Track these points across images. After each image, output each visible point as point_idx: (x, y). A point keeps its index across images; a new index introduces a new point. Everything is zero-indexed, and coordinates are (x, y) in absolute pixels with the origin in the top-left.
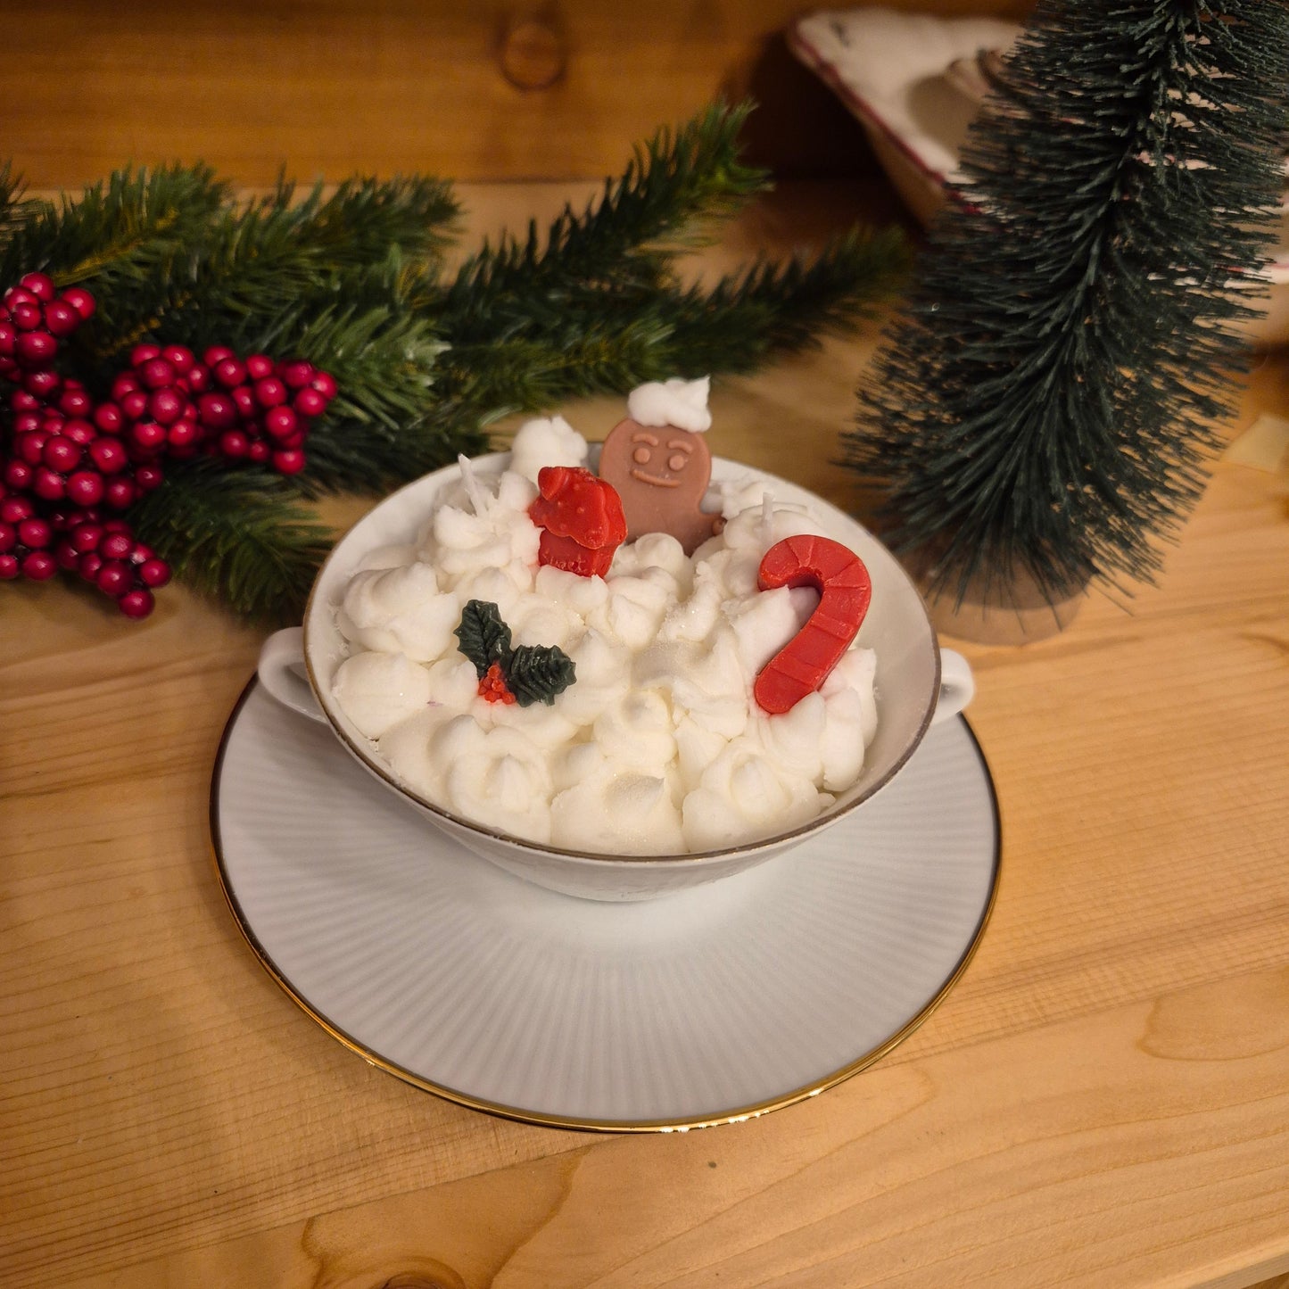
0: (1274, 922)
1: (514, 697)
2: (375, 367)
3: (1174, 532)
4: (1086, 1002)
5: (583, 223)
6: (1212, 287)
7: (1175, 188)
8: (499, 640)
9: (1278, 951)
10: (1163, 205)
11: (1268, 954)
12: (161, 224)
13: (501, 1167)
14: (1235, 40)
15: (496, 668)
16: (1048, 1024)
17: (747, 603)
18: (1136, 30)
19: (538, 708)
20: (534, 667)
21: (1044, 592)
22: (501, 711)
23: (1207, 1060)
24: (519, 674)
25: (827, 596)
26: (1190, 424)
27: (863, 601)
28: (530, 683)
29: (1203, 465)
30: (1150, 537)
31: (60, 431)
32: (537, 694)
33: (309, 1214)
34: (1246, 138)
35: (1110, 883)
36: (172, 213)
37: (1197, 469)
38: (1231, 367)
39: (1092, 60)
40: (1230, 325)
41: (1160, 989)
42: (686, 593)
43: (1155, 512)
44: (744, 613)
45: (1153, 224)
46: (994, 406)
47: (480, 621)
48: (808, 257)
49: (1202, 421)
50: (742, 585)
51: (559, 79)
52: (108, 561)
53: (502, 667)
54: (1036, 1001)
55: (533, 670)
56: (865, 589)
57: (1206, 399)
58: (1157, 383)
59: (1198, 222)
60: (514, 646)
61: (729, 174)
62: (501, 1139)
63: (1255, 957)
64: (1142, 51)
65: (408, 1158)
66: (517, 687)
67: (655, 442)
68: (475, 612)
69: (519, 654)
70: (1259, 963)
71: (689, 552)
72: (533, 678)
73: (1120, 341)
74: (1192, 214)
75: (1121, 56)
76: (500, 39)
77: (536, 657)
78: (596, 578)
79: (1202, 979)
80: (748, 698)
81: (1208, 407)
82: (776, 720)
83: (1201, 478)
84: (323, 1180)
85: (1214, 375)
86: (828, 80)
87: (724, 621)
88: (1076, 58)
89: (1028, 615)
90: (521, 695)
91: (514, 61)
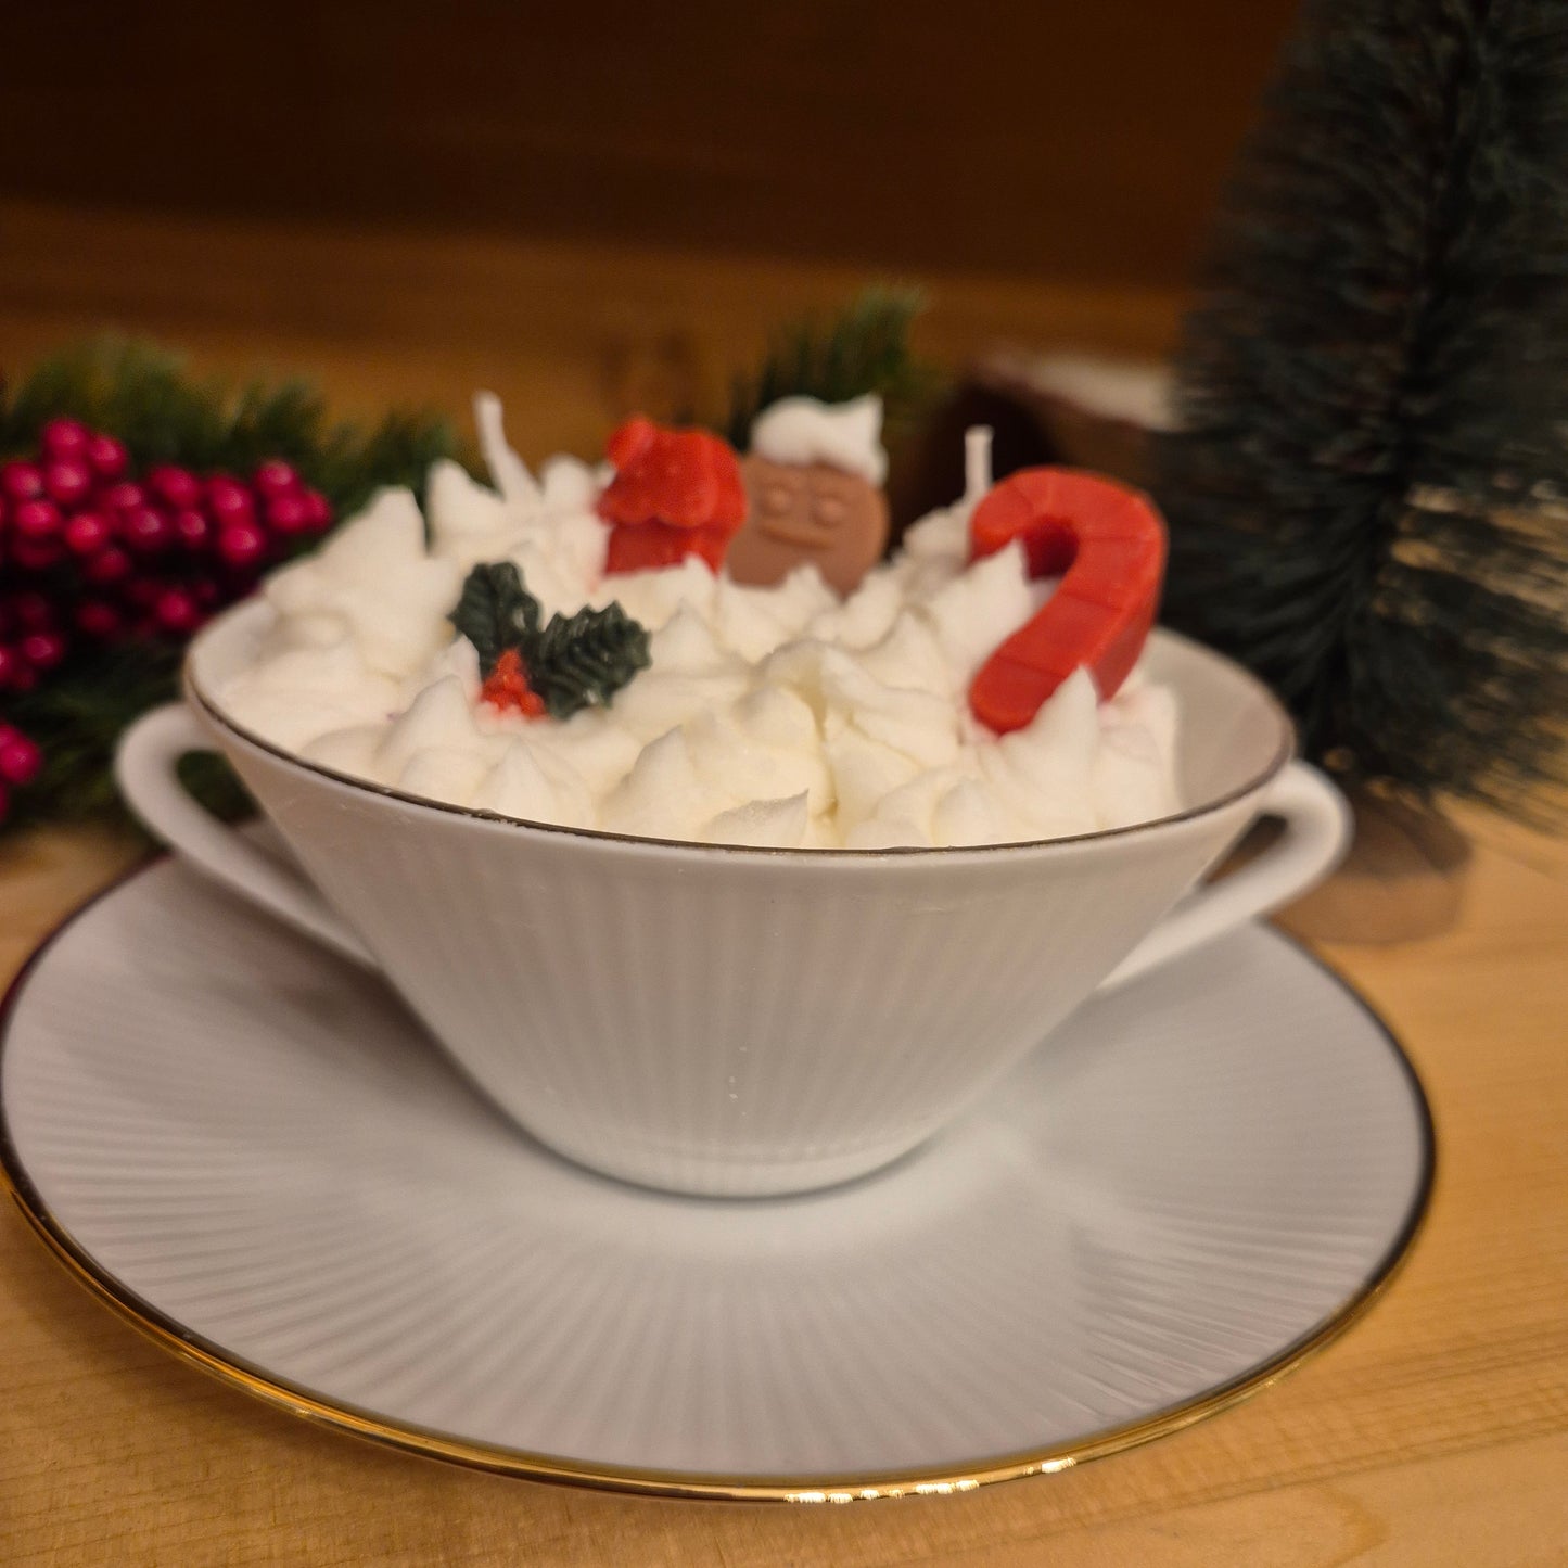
1: (542, 701)
20: (577, 641)
24: (550, 658)
32: (581, 683)
53: (523, 654)
60: (545, 620)
66: (545, 679)
68: (485, 578)
69: (554, 626)
82: (1014, 741)
90: (557, 697)
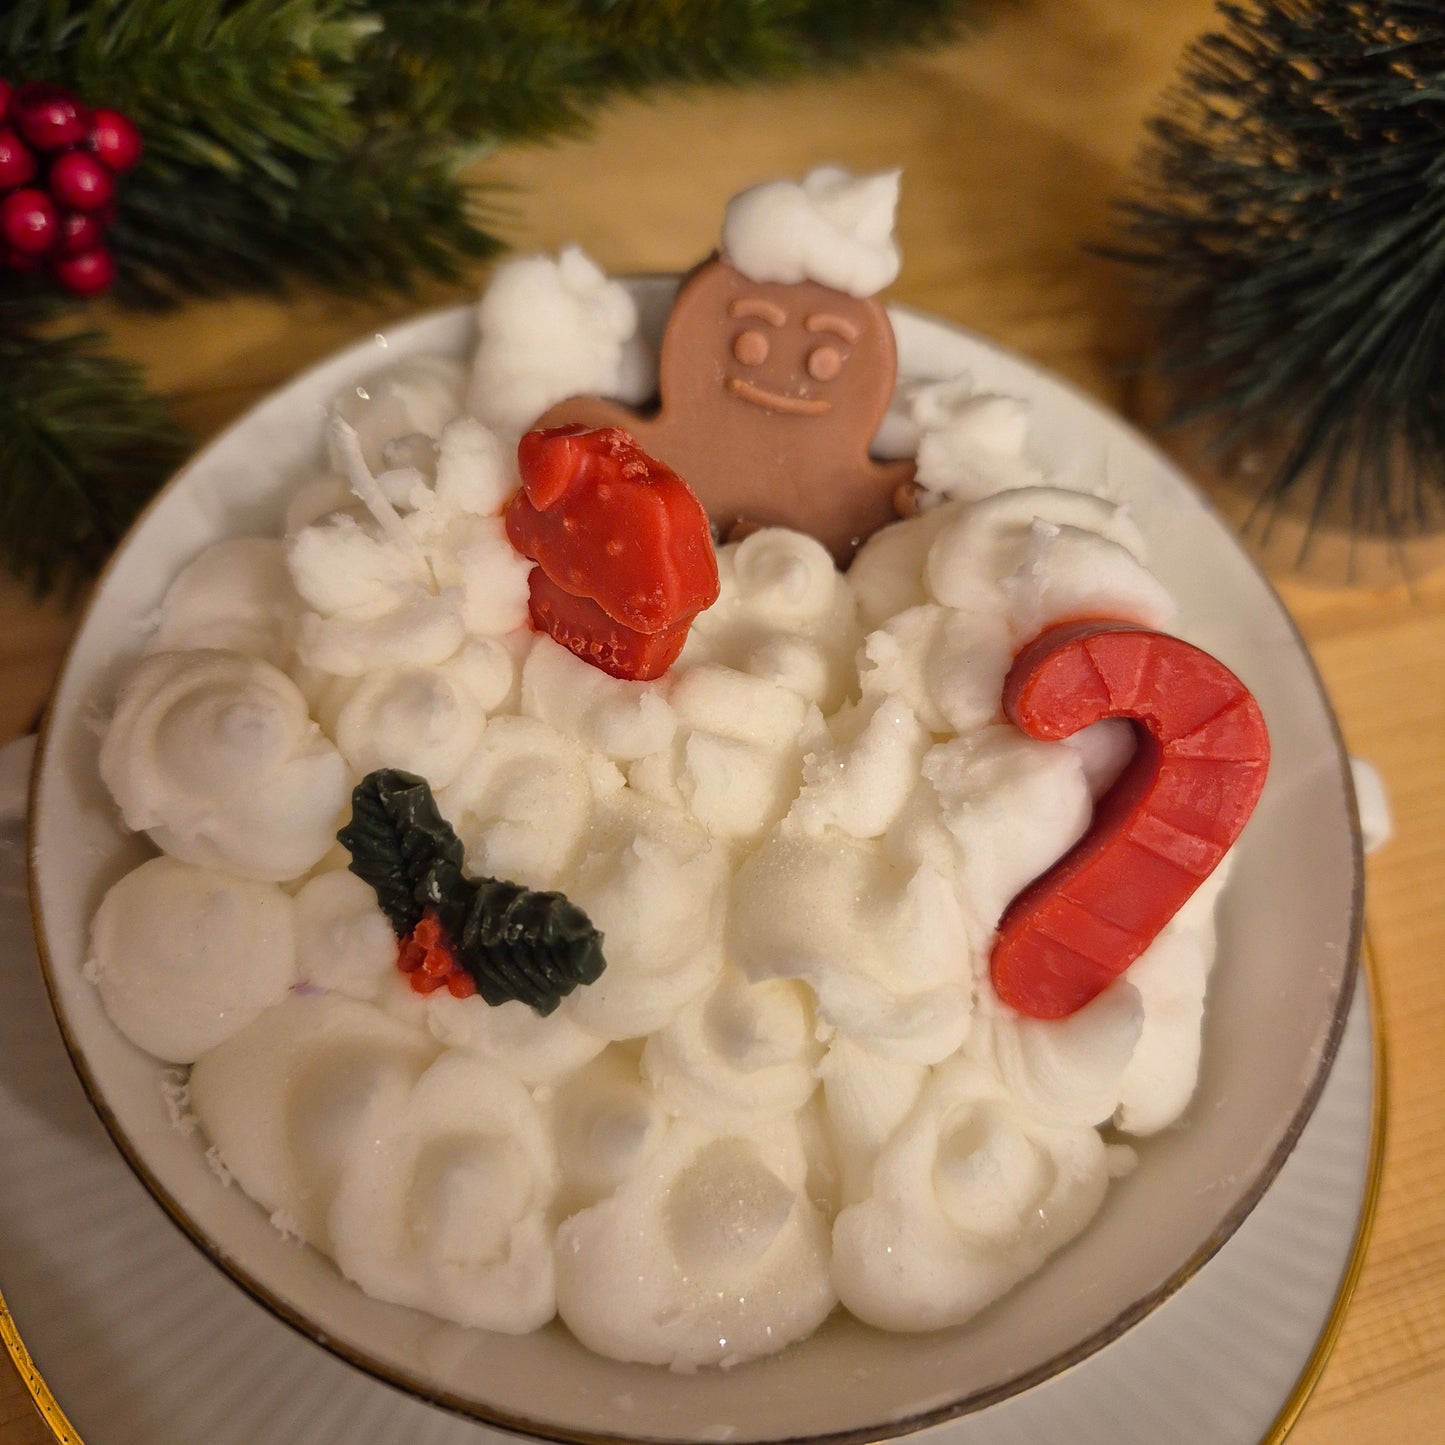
1: (473, 985)
2: (238, 72)
8: (433, 874)
15: (431, 928)
19: (516, 1012)
20: (511, 940)
22: (448, 1008)
24: (479, 947)
27: (1248, 791)
28: (505, 969)
32: (521, 993)
47: (391, 823)
50: (969, 707)
53: (443, 927)
54: (1408, 1324)
55: (510, 946)
56: (1256, 764)
67: (780, 316)
68: (380, 804)
69: (478, 909)
71: (844, 562)
72: (510, 961)
77: (515, 921)
80: (975, 978)
90: (486, 983)
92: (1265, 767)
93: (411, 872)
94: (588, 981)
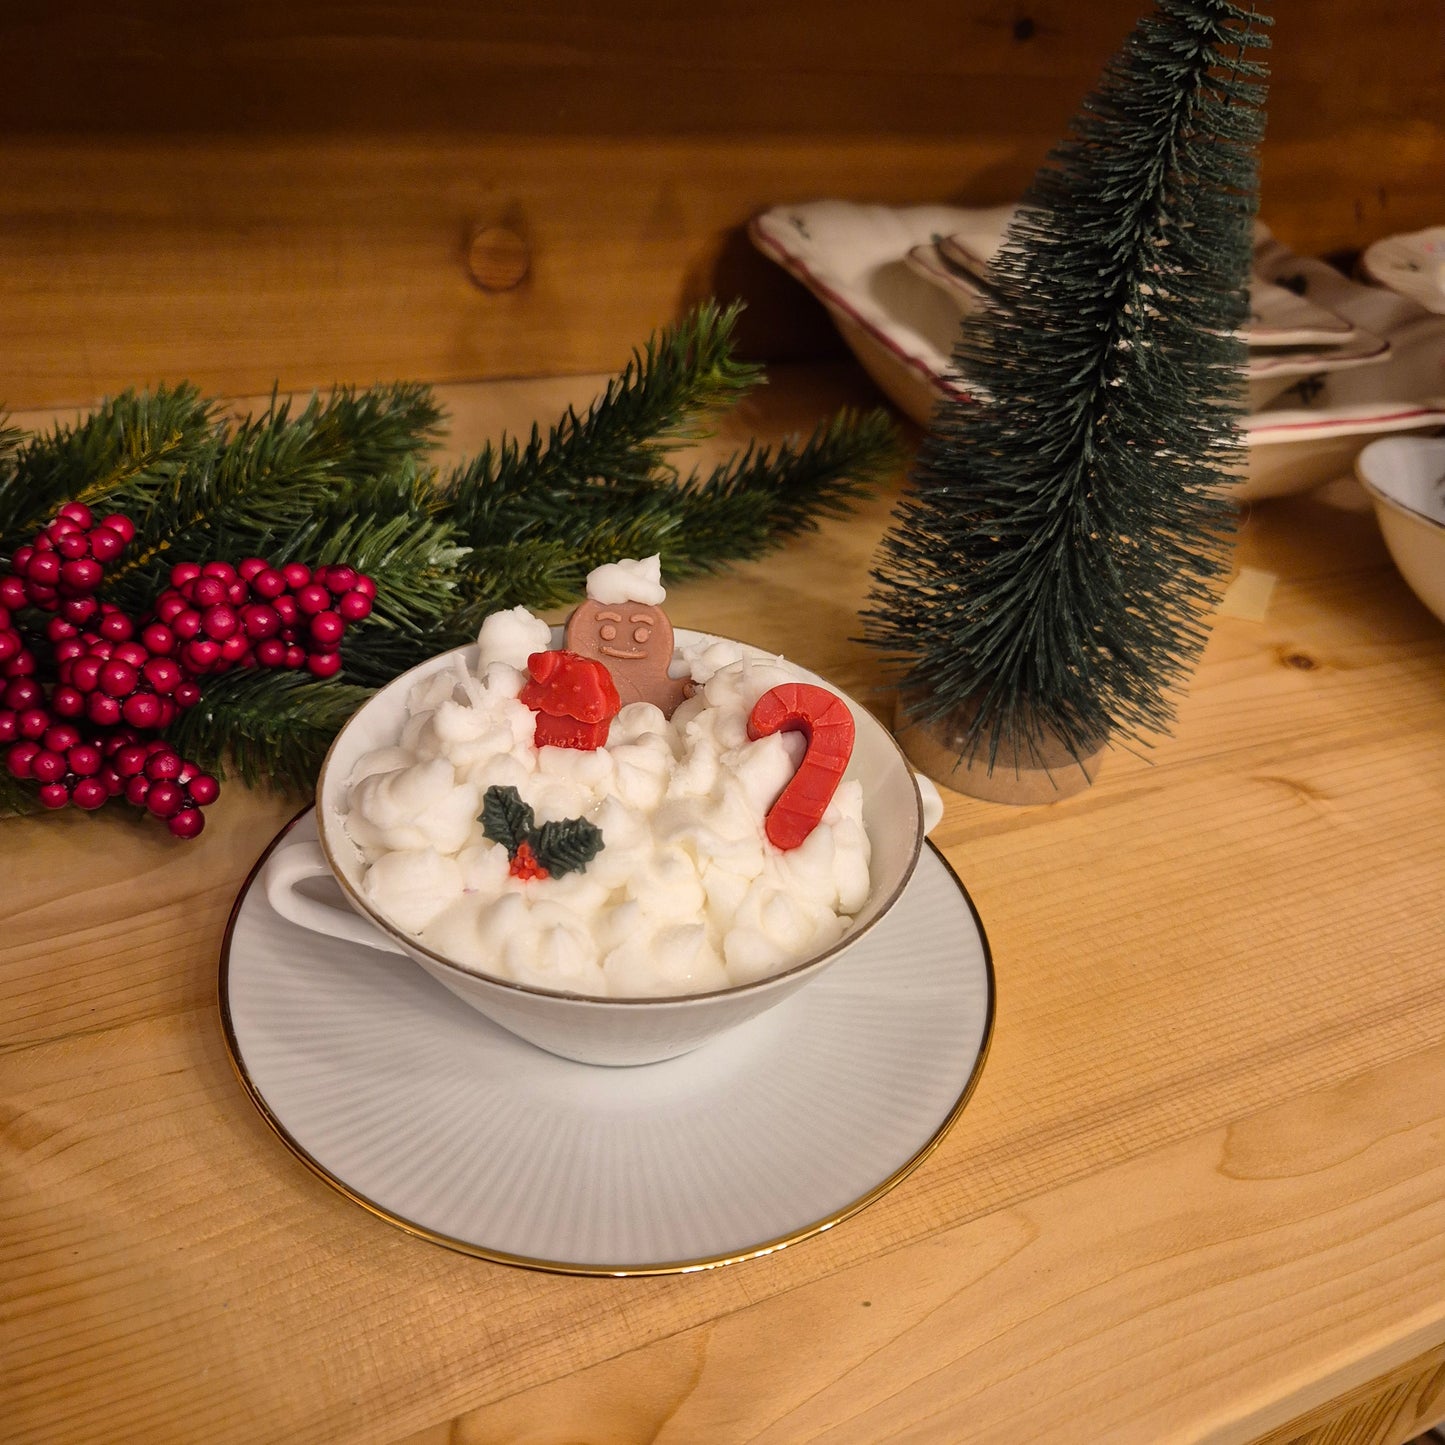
0: (1325, 1044)
1: (547, 872)
2: (398, 573)
3: (1182, 684)
4: (1164, 1134)
5: (584, 420)
6: (1195, 458)
7: (1155, 373)
8: (525, 820)
9: (1332, 1070)
10: (1147, 388)
11: (1324, 1073)
12: (167, 447)
13: (633, 1347)
14: (1196, 245)
15: (525, 847)
16: (1131, 1158)
17: (744, 752)
18: (1110, 239)
19: (570, 879)
20: (563, 840)
21: (1071, 748)
22: (535, 888)
23: (1283, 1177)
24: (549, 849)
25: (817, 737)
26: (1190, 583)
28: (562, 855)
29: (1203, 619)
30: (1163, 691)
31: (109, 656)
32: (571, 864)
33: (452, 1415)
34: (1212, 325)
35: (1169, 1022)
36: (178, 436)
37: (1198, 623)
38: (1217, 527)
39: (1071, 265)
40: (1213, 491)
41: (1230, 1116)
42: (681, 753)
43: (1166, 667)
44: (744, 762)
45: (1139, 405)
46: (1011, 576)
47: (503, 804)
48: (798, 442)
49: (1199, 579)
50: (734, 736)
51: (526, 280)
52: (156, 784)
53: (531, 844)
54: (1118, 1138)
55: (563, 843)
57: (1200, 557)
58: (1155, 547)
59: (1179, 402)
60: (539, 823)
61: (724, 370)
62: (630, 1321)
63: (1312, 1077)
64: (1116, 257)
65: (542, 1349)
66: (549, 861)
67: (618, 618)
68: (497, 796)
69: (548, 829)
70: (1317, 1083)
72: (563, 850)
73: (1121, 512)
74: (1173, 395)
75: (1096, 261)
76: (464, 244)
77: (565, 828)
78: (600, 749)
79: (1266, 1103)
80: (761, 839)
81: (1203, 566)
82: (791, 855)
83: (1203, 632)
84: (461, 1380)
85: (1207, 537)
86: (796, 273)
87: (726, 772)
88: (1057, 265)
89: (1055, 772)
90: (555, 868)
91: (478, 265)
92: (853, 723)
93: (513, 827)
94: (600, 850)
